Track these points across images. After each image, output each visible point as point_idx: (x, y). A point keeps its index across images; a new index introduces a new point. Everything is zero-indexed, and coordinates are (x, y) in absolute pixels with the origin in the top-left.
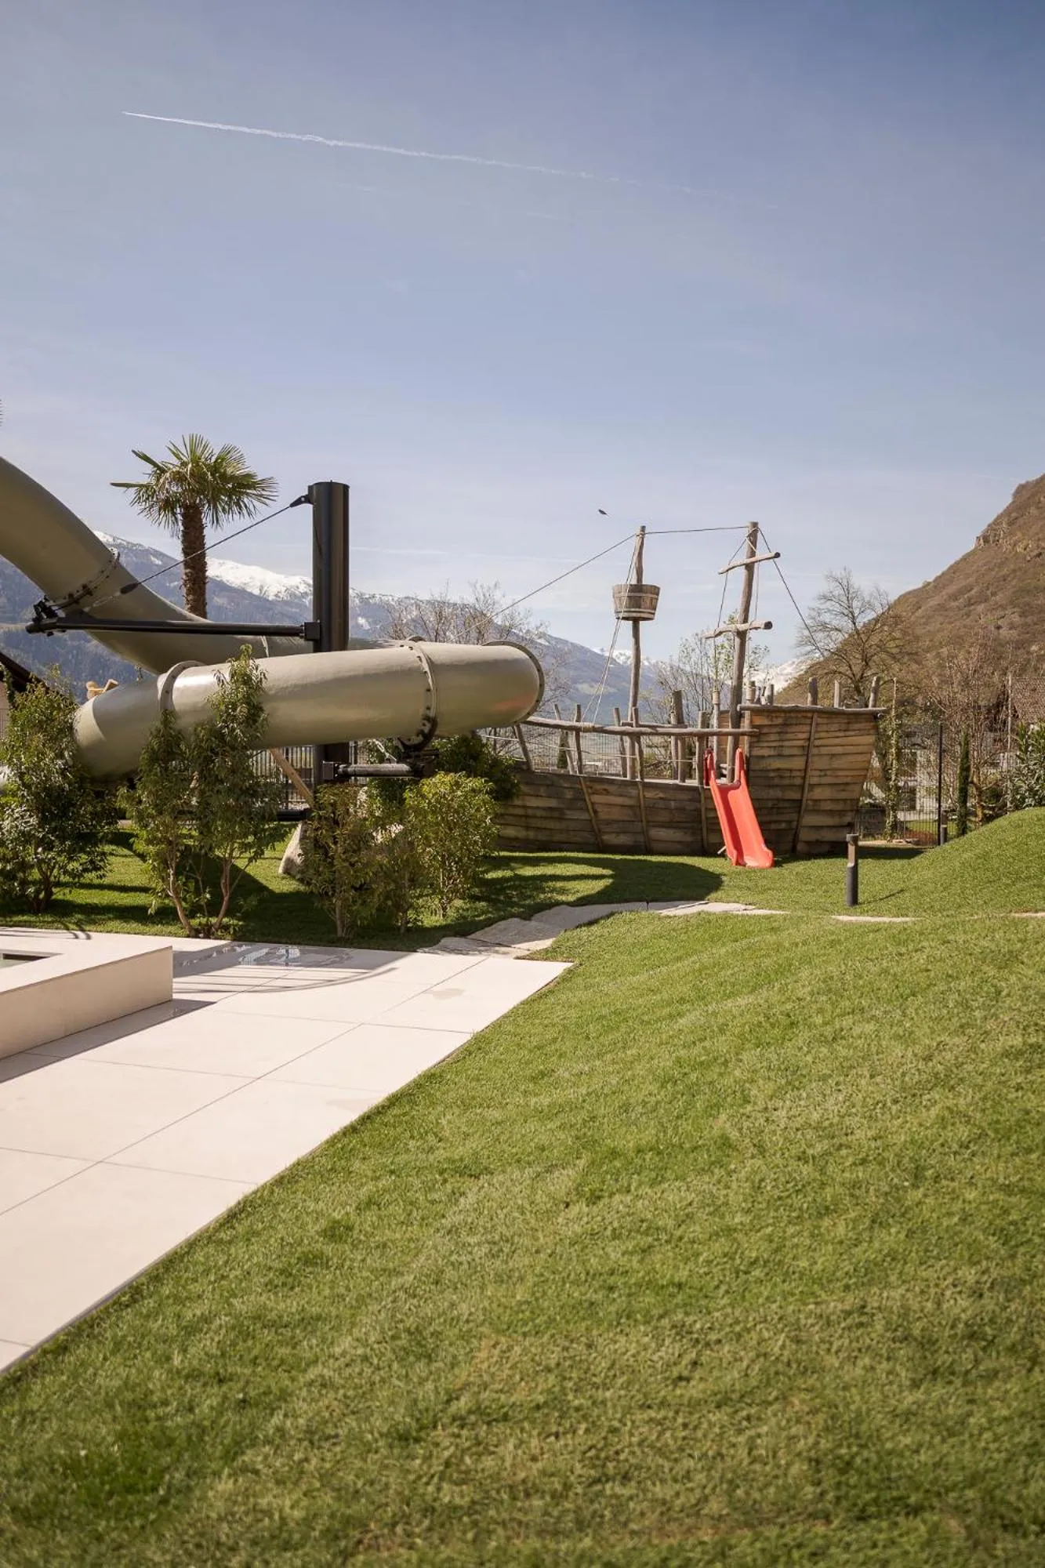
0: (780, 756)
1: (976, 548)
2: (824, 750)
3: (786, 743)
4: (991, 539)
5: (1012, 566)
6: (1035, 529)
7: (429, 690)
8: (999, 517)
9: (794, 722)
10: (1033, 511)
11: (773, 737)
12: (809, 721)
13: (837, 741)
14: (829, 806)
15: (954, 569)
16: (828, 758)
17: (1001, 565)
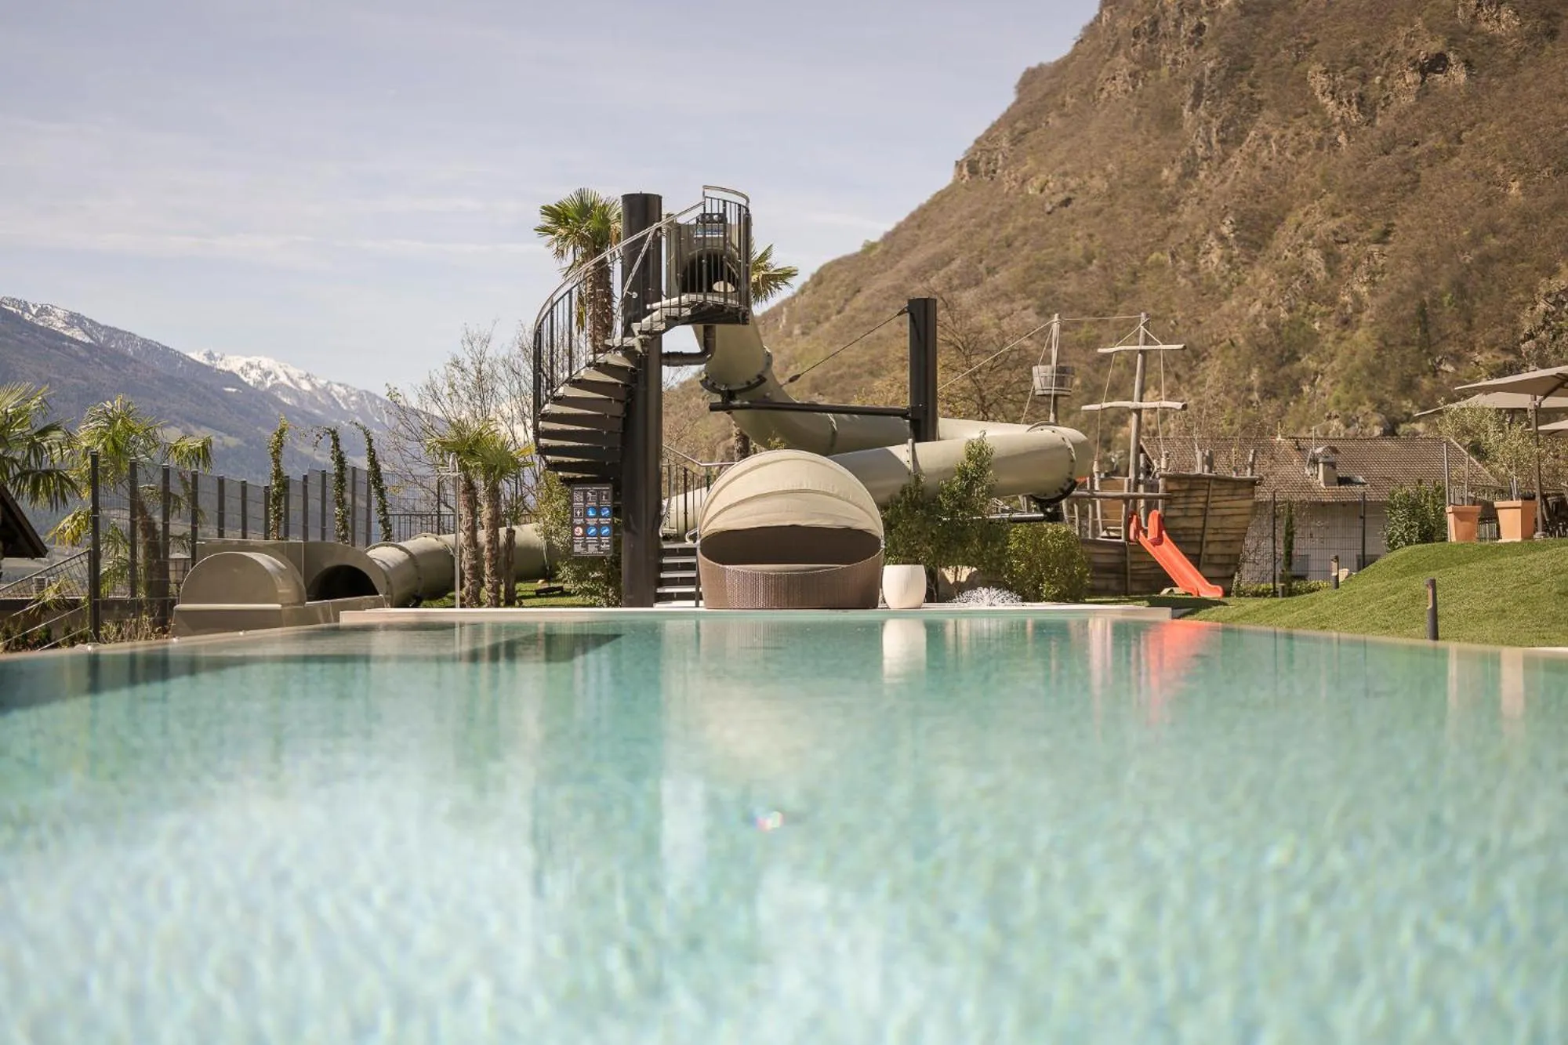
0: (1185, 516)
1: (956, 182)
2: (1217, 512)
3: (1192, 506)
4: (982, 166)
5: (1021, 222)
6: (1057, 155)
7: (1072, 461)
8: (996, 126)
9: (1197, 487)
10: (1053, 120)
11: (1181, 500)
12: (1206, 487)
13: (1227, 504)
14: (1217, 560)
15: (920, 219)
16: (1219, 518)
17: (1002, 218)
